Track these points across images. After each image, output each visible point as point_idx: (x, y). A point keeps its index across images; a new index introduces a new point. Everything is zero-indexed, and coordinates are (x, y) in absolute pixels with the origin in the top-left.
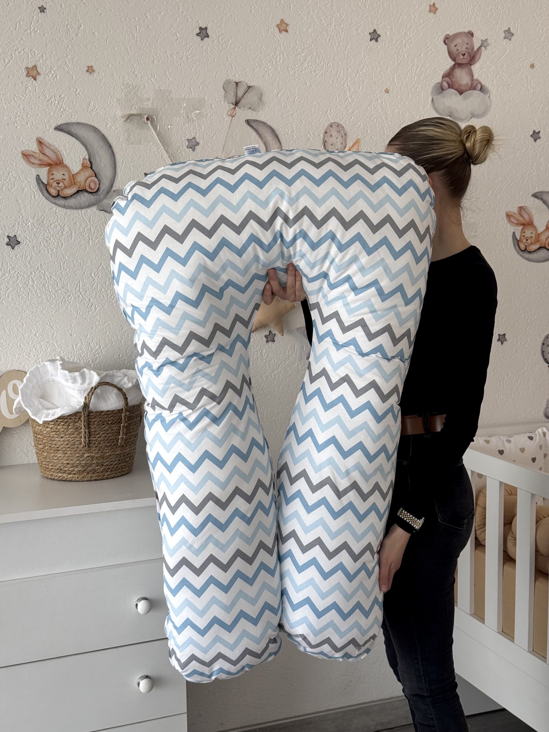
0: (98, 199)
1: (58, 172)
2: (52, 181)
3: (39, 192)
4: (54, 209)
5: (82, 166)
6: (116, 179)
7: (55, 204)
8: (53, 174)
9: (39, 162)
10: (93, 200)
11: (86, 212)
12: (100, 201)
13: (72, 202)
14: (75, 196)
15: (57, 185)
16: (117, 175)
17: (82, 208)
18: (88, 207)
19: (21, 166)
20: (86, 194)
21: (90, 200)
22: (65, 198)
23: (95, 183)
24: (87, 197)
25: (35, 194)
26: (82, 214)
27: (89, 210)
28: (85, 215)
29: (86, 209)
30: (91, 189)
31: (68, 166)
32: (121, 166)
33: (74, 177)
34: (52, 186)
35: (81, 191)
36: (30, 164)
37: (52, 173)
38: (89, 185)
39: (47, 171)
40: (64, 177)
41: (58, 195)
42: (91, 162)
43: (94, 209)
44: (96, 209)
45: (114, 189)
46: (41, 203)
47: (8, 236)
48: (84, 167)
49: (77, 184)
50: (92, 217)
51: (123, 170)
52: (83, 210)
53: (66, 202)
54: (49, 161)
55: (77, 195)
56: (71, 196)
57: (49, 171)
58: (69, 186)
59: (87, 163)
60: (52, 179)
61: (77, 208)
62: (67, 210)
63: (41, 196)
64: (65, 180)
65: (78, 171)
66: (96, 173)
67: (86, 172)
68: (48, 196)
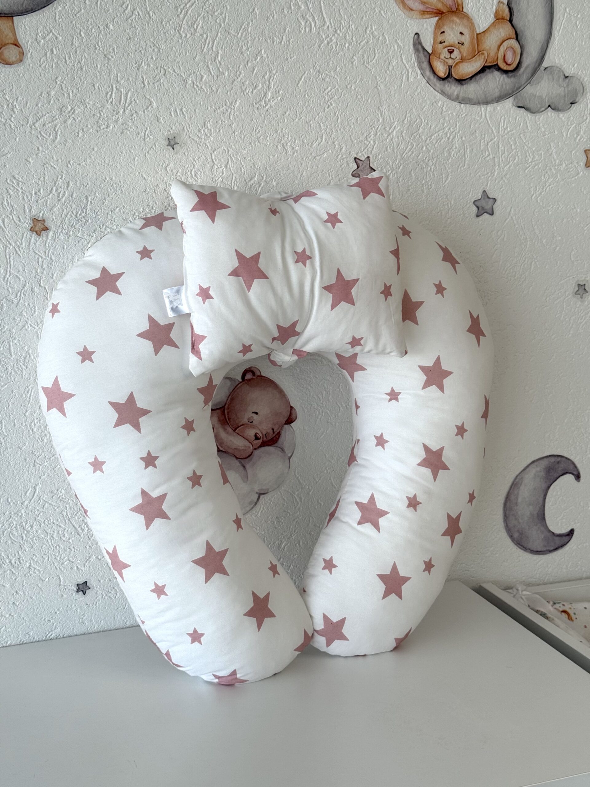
0: (516, 86)
1: (453, 28)
2: (440, 46)
3: (417, 68)
4: (439, 105)
5: (495, 17)
6: (550, 44)
7: (443, 93)
8: (443, 32)
9: (421, 7)
10: (507, 88)
11: (494, 110)
12: (520, 87)
13: (471, 89)
14: (478, 77)
15: (448, 55)
16: (552, 38)
17: (487, 103)
18: (498, 101)
19: (389, 13)
20: (497, 73)
21: (502, 85)
22: (460, 81)
23: (514, 52)
24: (498, 79)
25: (408, 72)
26: (485, 115)
27: (499, 107)
28: (491, 117)
29: (495, 104)
30: (507, 64)
31: (471, 17)
32: (561, 18)
33: (479, 37)
34: (439, 58)
35: (489, 67)
36: (405, 11)
37: (442, 30)
38: (504, 56)
39: (433, 27)
40: (462, 39)
41: (449, 76)
42: (510, 10)
43: (509, 103)
44: (510, 105)
45: (545, 64)
46: (419, 91)
47: (355, 158)
48: (498, 18)
49: (483, 54)
50: (502, 121)
51: (564, 27)
52: (490, 108)
53: (462, 91)
54: (440, 6)
55: (482, 75)
56: (471, 78)
57: (438, 26)
58: (470, 57)
59: (503, 12)
60: (441, 43)
61: (479, 103)
62: (462, 105)
63: (420, 76)
64: (463, 44)
65: (487, 27)
66: (518, 32)
67: (501, 30)
68: (432, 77)
